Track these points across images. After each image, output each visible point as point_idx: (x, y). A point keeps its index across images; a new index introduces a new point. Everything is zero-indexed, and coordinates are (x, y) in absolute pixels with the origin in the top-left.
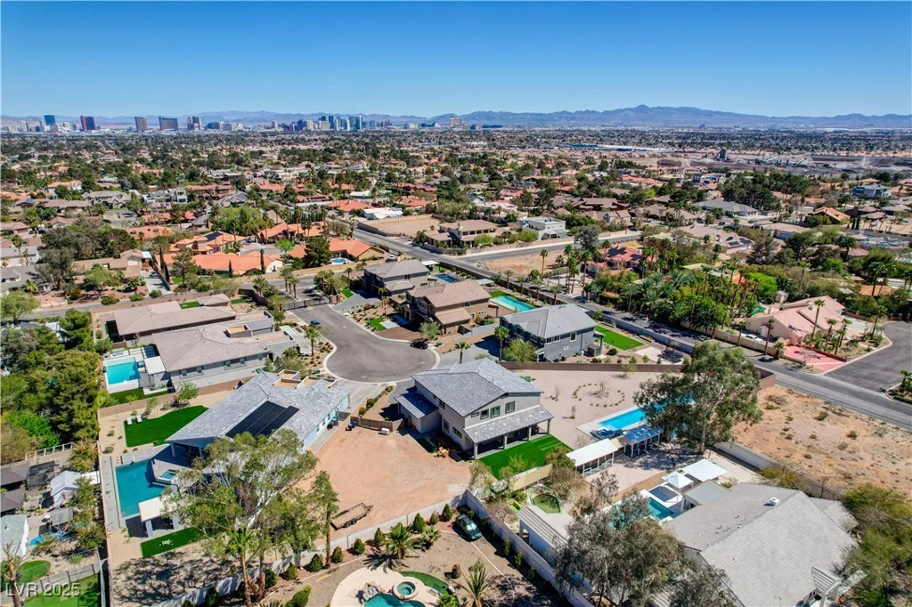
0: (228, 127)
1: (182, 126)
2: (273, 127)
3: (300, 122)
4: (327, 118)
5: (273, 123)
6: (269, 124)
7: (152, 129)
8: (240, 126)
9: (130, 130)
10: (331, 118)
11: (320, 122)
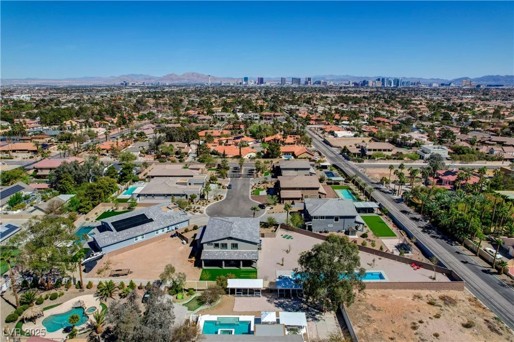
0: (325, 83)
1: (303, 82)
2: (349, 84)
3: (364, 81)
4: (381, 80)
5: (349, 82)
6: (347, 82)
7: (288, 83)
8: (332, 83)
9: (278, 84)
10: (383, 80)
11: (377, 81)
